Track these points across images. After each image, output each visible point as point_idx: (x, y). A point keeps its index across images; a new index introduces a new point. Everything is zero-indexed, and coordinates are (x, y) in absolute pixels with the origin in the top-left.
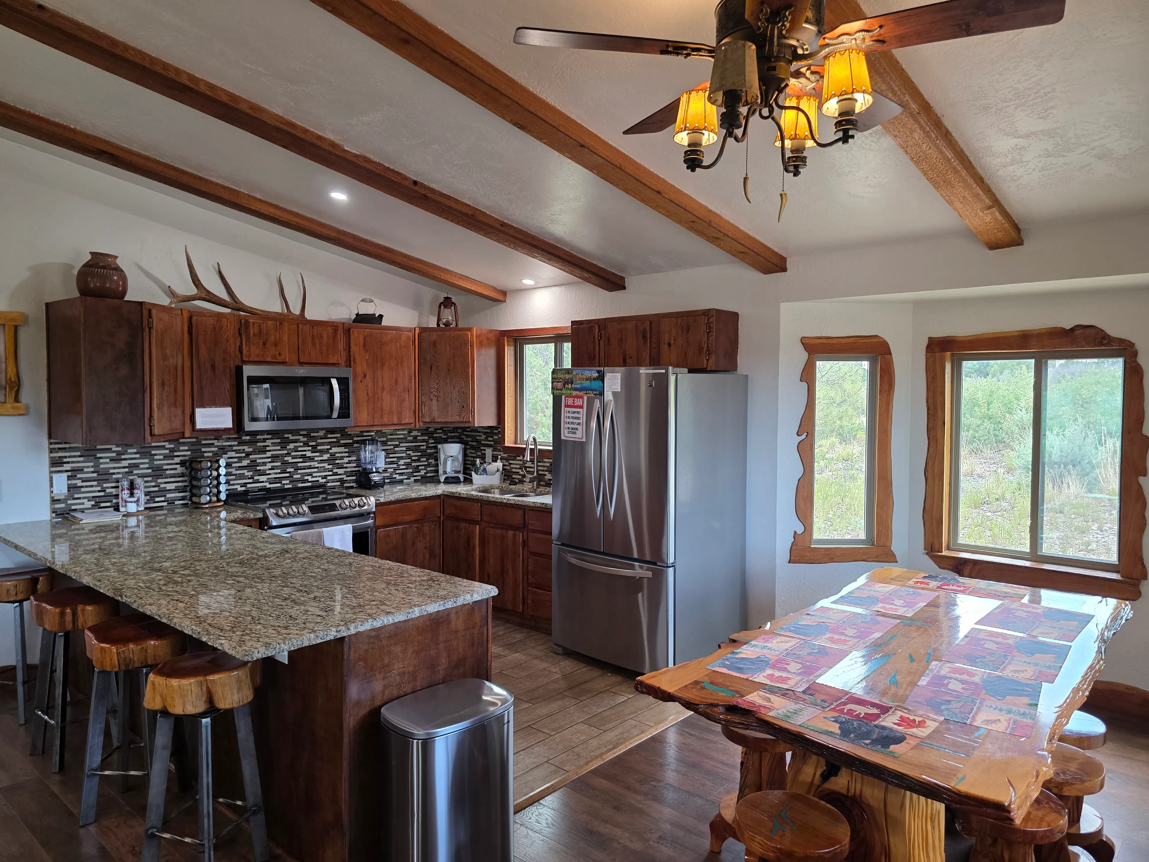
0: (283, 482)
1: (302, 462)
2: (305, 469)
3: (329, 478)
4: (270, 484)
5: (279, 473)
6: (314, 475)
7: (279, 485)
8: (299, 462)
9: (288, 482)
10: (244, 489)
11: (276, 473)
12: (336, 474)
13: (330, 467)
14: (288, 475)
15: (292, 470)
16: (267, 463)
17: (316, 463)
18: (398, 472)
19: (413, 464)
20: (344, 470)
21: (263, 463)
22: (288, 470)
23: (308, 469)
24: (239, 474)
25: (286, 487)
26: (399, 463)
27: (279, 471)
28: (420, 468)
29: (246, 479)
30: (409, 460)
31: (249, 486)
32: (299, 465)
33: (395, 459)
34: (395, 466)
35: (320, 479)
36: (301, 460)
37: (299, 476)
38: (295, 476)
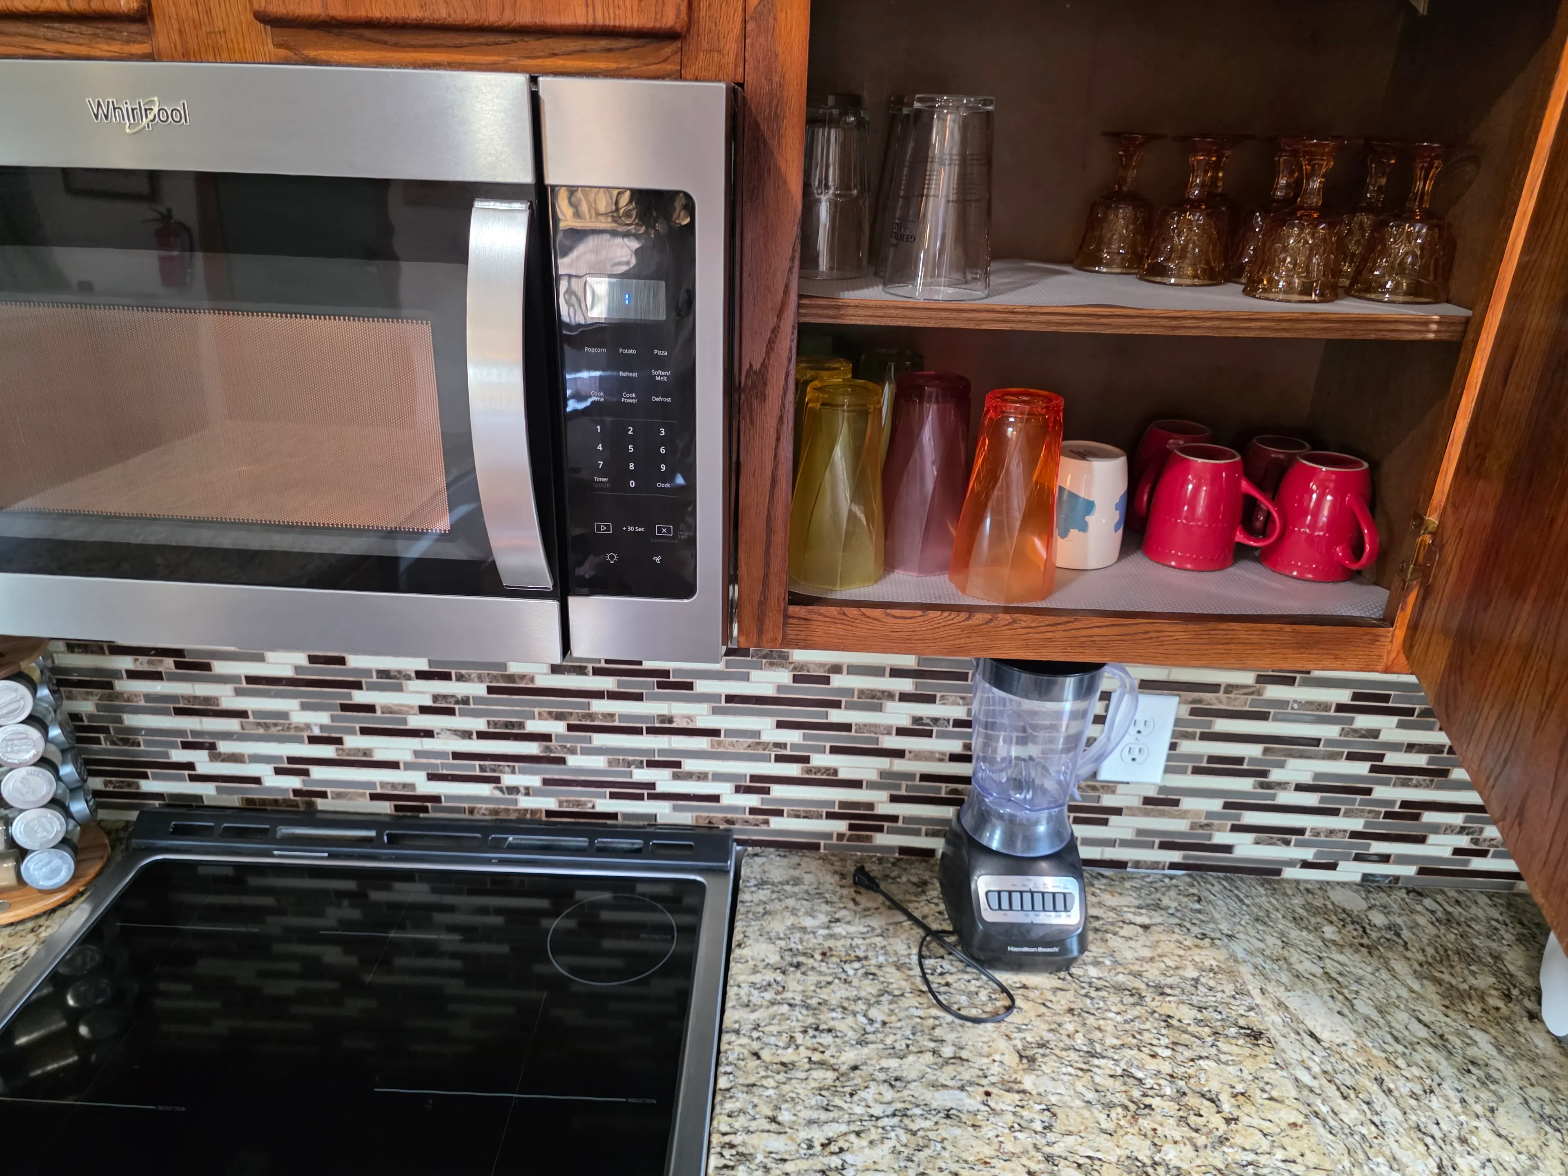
0: (508, 780)
1: (613, 696)
2: (637, 731)
3: (778, 791)
4: (432, 777)
5: (482, 735)
6: (689, 765)
7: (484, 790)
8: (598, 695)
9: (535, 781)
10: (294, 782)
11: (466, 735)
12: (831, 780)
13: (793, 737)
14: (532, 748)
15: (558, 728)
16: (403, 675)
17: (704, 708)
18: (1251, 818)
19: (1380, 792)
20: (884, 763)
21: (384, 674)
22: (533, 726)
23: (652, 731)
24: (258, 714)
25: (525, 803)
26: (1276, 775)
27: (480, 724)
28: (1429, 817)
29: (298, 740)
30: (1362, 768)
31: (318, 773)
32: (599, 706)
33: (1254, 751)
34: (1245, 784)
35: (725, 790)
36: (608, 683)
37: (599, 762)
38: (573, 761)
